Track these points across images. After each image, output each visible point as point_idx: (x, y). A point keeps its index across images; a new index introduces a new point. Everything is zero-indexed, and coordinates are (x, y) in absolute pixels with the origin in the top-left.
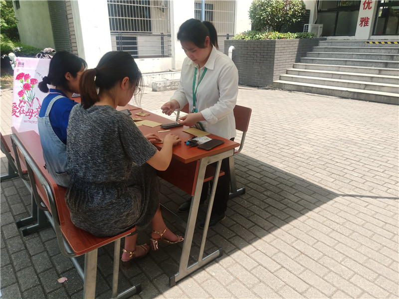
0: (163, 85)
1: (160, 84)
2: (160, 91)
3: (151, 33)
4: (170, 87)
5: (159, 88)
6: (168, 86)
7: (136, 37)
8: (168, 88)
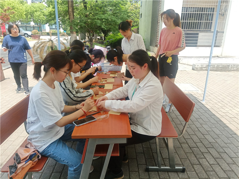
0: (200, 67)
1: (198, 66)
2: (197, 70)
3: (210, 31)
4: (205, 69)
5: (197, 68)
6: (204, 68)
7: (198, 33)
8: (204, 69)
